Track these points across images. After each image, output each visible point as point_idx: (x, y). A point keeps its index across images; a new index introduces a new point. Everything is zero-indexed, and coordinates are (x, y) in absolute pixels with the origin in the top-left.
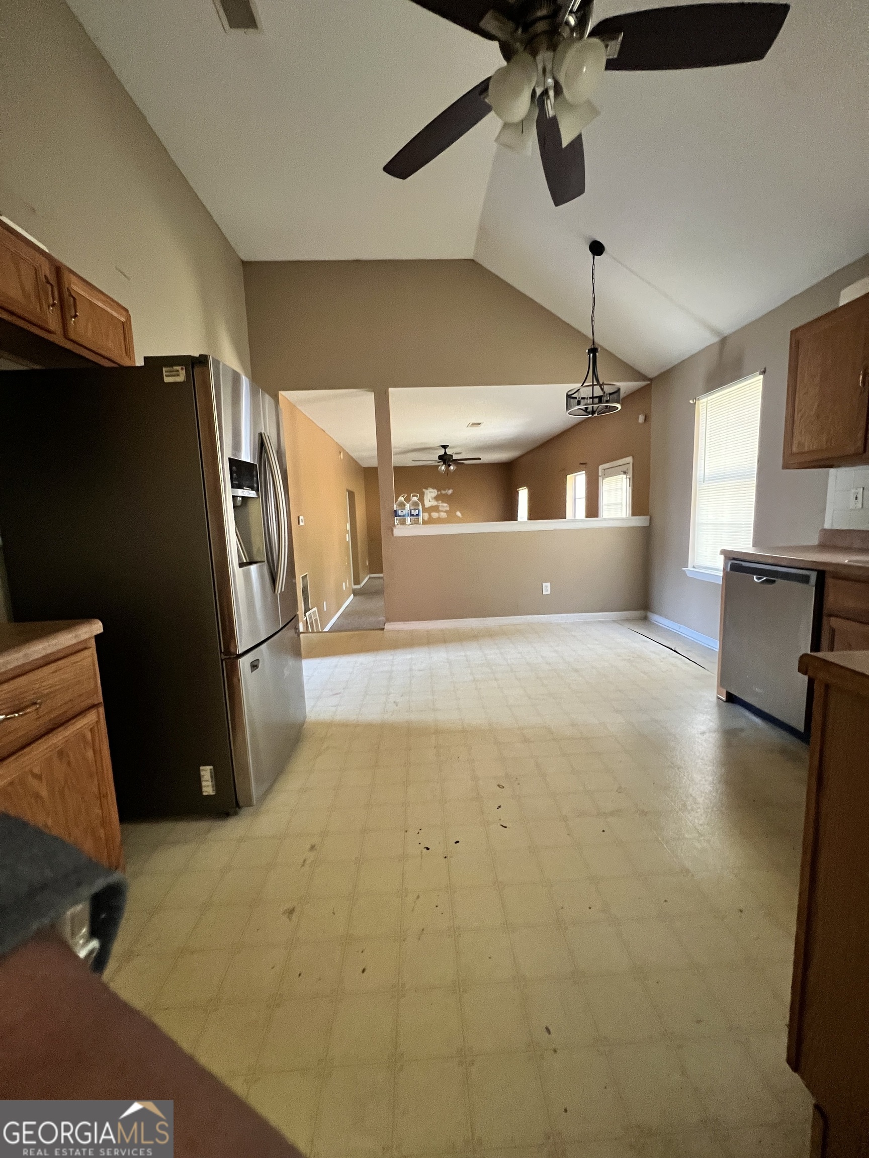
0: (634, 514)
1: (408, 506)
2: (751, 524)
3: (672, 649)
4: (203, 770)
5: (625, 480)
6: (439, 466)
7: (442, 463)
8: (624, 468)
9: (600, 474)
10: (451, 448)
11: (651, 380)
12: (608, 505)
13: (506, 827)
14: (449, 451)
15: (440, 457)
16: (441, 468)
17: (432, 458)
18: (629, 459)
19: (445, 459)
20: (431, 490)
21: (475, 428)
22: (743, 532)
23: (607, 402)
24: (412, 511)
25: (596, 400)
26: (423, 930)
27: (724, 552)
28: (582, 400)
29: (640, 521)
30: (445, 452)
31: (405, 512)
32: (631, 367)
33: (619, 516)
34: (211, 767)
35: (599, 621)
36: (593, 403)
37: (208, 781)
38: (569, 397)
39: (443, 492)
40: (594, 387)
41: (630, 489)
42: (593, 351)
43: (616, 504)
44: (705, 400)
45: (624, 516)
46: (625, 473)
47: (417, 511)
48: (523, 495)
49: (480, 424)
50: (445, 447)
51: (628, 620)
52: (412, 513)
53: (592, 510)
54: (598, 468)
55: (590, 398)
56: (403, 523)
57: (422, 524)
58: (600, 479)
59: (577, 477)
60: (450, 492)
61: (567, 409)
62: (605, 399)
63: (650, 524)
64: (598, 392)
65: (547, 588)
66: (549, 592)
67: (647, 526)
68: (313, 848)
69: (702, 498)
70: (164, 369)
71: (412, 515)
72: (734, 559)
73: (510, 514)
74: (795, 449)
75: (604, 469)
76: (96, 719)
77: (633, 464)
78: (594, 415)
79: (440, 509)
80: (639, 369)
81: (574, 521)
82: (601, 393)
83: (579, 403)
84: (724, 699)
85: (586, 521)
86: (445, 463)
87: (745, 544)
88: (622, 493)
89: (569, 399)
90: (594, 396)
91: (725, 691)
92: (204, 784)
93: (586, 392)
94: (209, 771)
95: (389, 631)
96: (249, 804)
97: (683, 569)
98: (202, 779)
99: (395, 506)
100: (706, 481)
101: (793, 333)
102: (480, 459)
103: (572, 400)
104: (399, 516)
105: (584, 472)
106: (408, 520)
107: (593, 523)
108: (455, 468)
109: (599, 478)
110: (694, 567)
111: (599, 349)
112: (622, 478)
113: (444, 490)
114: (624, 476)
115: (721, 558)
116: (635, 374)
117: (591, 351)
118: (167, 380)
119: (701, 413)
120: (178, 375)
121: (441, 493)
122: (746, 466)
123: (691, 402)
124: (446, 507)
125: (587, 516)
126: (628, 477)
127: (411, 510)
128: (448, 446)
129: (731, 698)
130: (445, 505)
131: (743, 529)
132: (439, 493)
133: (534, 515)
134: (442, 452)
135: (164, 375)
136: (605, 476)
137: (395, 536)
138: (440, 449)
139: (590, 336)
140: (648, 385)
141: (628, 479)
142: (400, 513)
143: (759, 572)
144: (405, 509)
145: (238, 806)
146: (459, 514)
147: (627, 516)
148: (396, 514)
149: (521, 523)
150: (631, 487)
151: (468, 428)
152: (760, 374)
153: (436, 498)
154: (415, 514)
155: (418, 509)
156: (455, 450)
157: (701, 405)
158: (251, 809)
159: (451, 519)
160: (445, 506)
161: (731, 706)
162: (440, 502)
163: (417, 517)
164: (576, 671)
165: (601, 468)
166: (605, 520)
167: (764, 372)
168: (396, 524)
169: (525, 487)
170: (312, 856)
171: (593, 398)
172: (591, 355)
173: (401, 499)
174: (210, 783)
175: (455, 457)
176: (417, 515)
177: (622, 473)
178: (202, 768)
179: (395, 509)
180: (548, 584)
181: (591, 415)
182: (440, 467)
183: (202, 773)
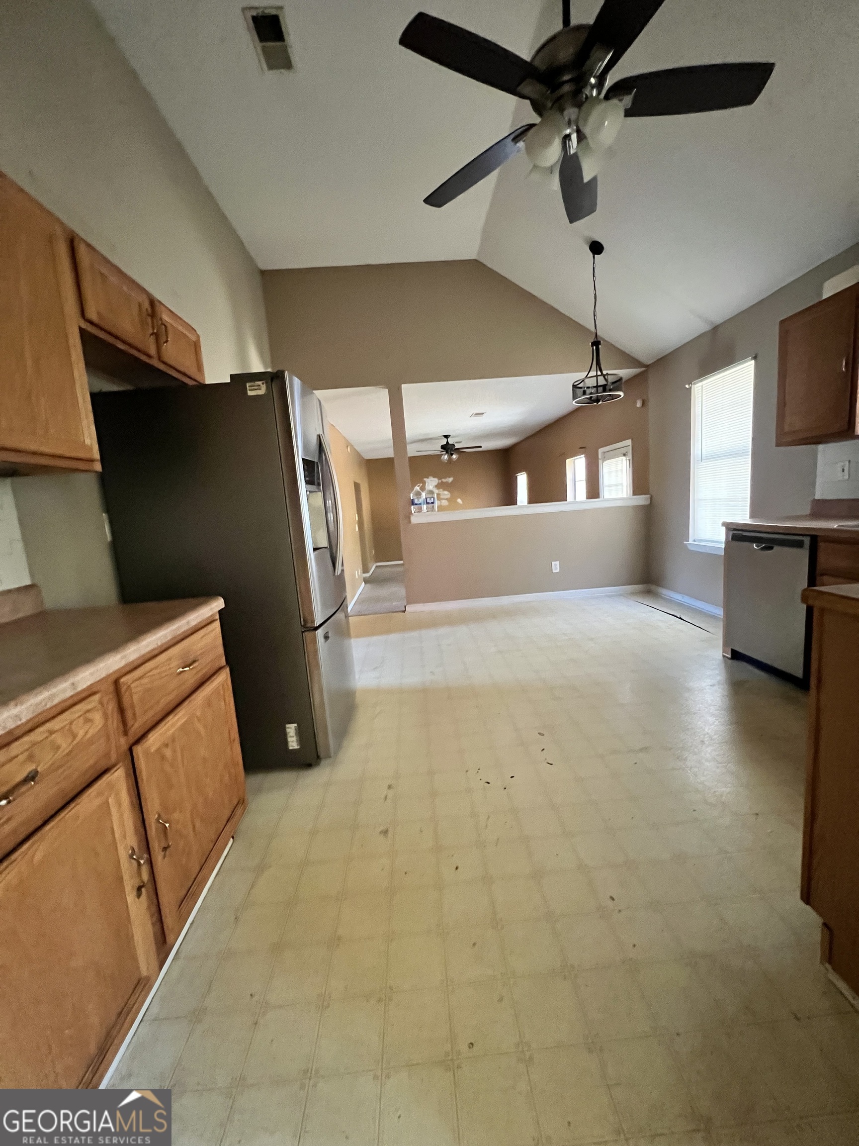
0: (635, 493)
1: (424, 495)
2: (747, 498)
3: (677, 617)
4: (289, 728)
5: (624, 462)
6: (442, 454)
7: (445, 452)
8: (624, 450)
9: (600, 457)
10: (453, 437)
11: (647, 366)
12: (610, 486)
13: (551, 764)
14: (451, 441)
15: (443, 447)
16: (444, 458)
17: (435, 448)
18: (629, 442)
19: (447, 448)
20: (431, 478)
21: (479, 418)
22: (740, 505)
23: (610, 390)
24: (428, 499)
25: (600, 389)
26: (498, 839)
27: (724, 524)
28: (588, 389)
29: (642, 500)
30: (447, 442)
31: (421, 501)
32: (628, 355)
33: (620, 496)
34: (296, 725)
35: (607, 596)
36: (597, 392)
37: (293, 737)
38: (574, 386)
39: (444, 480)
40: (599, 377)
41: (629, 471)
42: (596, 343)
43: (616, 485)
44: (700, 384)
45: (625, 496)
46: (624, 455)
47: (432, 499)
48: (522, 480)
49: (483, 414)
50: (446, 437)
51: (633, 594)
52: (428, 502)
53: (593, 491)
54: (598, 451)
55: (594, 387)
56: (420, 511)
57: (438, 511)
58: (600, 462)
59: (576, 461)
60: (450, 480)
61: (574, 398)
62: (608, 388)
63: (651, 503)
64: (601, 381)
65: (556, 567)
66: (558, 570)
67: (647, 506)
68: (390, 787)
69: (701, 476)
70: (248, 385)
71: (427, 503)
72: (735, 530)
73: (510, 499)
74: (787, 428)
75: (604, 452)
76: (224, 677)
77: (632, 446)
78: (599, 403)
79: (442, 497)
80: (636, 357)
81: (575, 502)
82: (604, 383)
83: (584, 393)
84: (729, 656)
85: (588, 502)
86: (447, 452)
87: (743, 517)
88: (622, 474)
89: (575, 389)
90: (599, 385)
91: (730, 650)
92: (289, 739)
93: (591, 382)
94: (293, 727)
95: (412, 613)
96: (328, 756)
97: (685, 542)
98: (288, 736)
99: (411, 495)
100: (705, 459)
101: (782, 322)
102: (480, 447)
103: (577, 389)
104: (416, 504)
105: (584, 455)
106: (425, 507)
107: (595, 504)
108: (458, 456)
109: (599, 460)
110: (694, 541)
111: (602, 342)
112: (622, 460)
113: (445, 478)
114: (624, 458)
115: (723, 530)
116: (633, 361)
117: (593, 344)
118: (250, 393)
119: (696, 397)
120: (260, 389)
121: (442, 482)
122: (741, 444)
123: (687, 386)
124: (448, 494)
125: (588, 498)
126: (628, 459)
127: (426, 498)
128: (450, 435)
129: (736, 656)
130: (446, 492)
131: (740, 503)
132: (440, 481)
133: (534, 499)
134: (444, 442)
135: (248, 389)
136: (604, 459)
137: (412, 523)
138: (441, 439)
139: (593, 329)
140: (644, 372)
141: (628, 461)
142: (416, 501)
143: (758, 540)
144: (421, 498)
145: (318, 757)
146: (459, 501)
147: (628, 496)
148: (413, 503)
149: (520, 507)
150: (631, 469)
151: (471, 418)
152: (752, 359)
153: (438, 486)
154: (430, 502)
155: (433, 497)
156: (457, 439)
157: (696, 389)
158: (328, 761)
159: (452, 505)
160: (446, 494)
161: (736, 663)
162: (441, 490)
163: (432, 505)
164: (592, 639)
165: (601, 451)
166: (608, 500)
167: (755, 358)
168: (413, 512)
169: (524, 473)
170: (391, 793)
171: (597, 387)
172: (595, 347)
173: (417, 488)
174: (294, 739)
175: (457, 446)
176: (432, 503)
177: (622, 455)
178: (288, 726)
179: (412, 498)
180: (557, 563)
181: (596, 404)
182: (443, 456)
183: (288, 730)
